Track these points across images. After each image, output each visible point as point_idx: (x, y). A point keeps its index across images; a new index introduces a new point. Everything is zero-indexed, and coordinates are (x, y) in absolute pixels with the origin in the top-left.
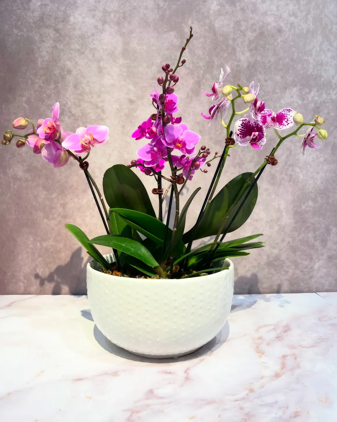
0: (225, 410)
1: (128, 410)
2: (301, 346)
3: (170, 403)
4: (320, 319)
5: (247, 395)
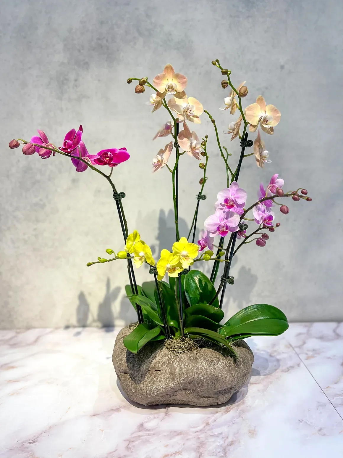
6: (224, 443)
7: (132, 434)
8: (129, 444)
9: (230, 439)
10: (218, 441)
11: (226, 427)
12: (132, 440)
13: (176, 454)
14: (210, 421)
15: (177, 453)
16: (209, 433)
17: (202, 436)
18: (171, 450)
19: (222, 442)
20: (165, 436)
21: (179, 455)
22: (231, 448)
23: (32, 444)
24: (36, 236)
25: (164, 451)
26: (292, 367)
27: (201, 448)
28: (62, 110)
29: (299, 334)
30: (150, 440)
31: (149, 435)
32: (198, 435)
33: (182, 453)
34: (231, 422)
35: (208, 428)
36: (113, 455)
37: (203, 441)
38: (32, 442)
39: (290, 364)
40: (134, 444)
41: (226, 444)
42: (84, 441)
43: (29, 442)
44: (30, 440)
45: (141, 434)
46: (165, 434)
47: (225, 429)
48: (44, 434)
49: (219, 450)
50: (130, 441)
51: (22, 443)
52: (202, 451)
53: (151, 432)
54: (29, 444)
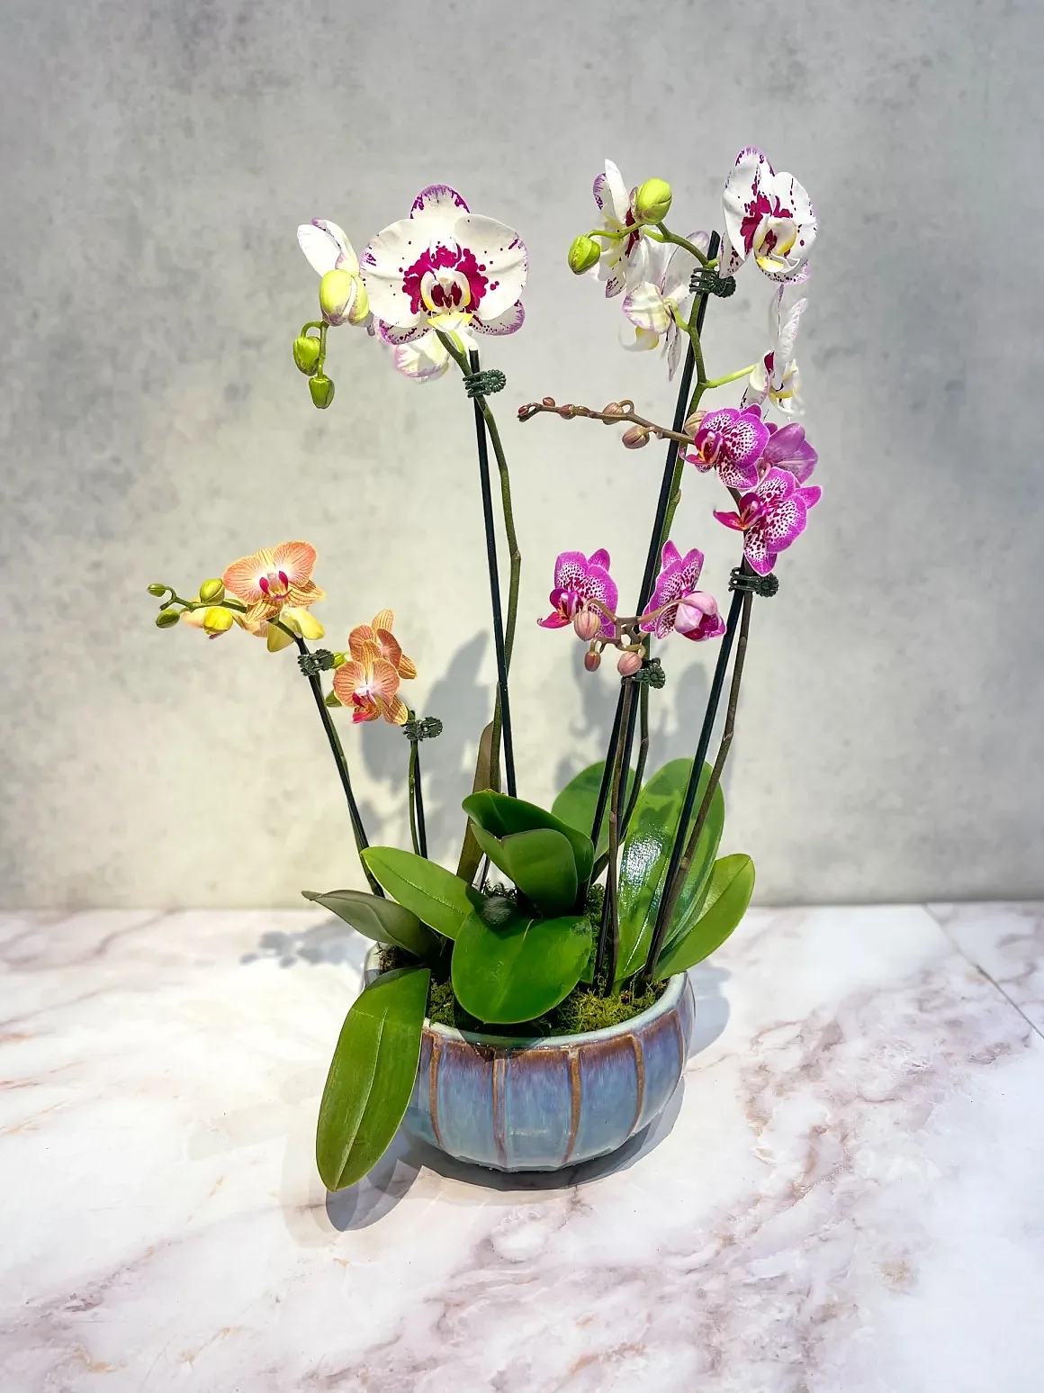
0: (662, 1298)
1: (436, 1300)
2: (861, 1097)
3: (534, 1278)
4: (921, 1004)
5: (718, 1253)
6: (799, 1310)
7: (453, 1277)
8: (444, 1315)
9: (818, 1298)
10: (777, 1304)
11: (797, 1253)
12: (457, 1297)
13: (626, 1354)
14: (739, 1228)
15: (626, 1349)
16: (738, 1274)
17: (713, 1285)
18: (603, 1339)
19: (790, 1309)
20: (575, 1284)
21: (633, 1356)
22: (829, 1330)
23: (80, 1314)
24: (101, 590)
25: (574, 1342)
26: (1004, 1047)
27: (714, 1330)
28: (188, 129)
29: (1011, 939)
30: (523, 1300)
31: (517, 1281)
32: (697, 1284)
33: (647, 1350)
34: (812, 1235)
35: (730, 1256)
36: (389, 1359)
37: (719, 1306)
38: (82, 1303)
39: (993, 1036)
40: (464, 1314)
41: (805, 1318)
42: (278, 1301)
43: (69, 1305)
44: (74, 1297)
45: (486, 1275)
46: (578, 1276)
47: (794, 1262)
48: (125, 1277)
49: (784, 1340)
50: (448, 1304)
51: (45, 1307)
52: (721, 1343)
53: (527, 1271)
54: (69, 1314)
